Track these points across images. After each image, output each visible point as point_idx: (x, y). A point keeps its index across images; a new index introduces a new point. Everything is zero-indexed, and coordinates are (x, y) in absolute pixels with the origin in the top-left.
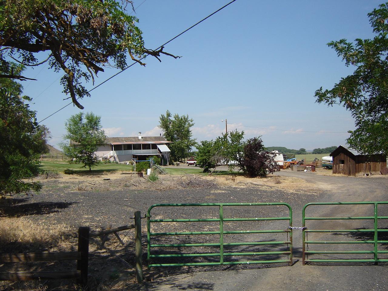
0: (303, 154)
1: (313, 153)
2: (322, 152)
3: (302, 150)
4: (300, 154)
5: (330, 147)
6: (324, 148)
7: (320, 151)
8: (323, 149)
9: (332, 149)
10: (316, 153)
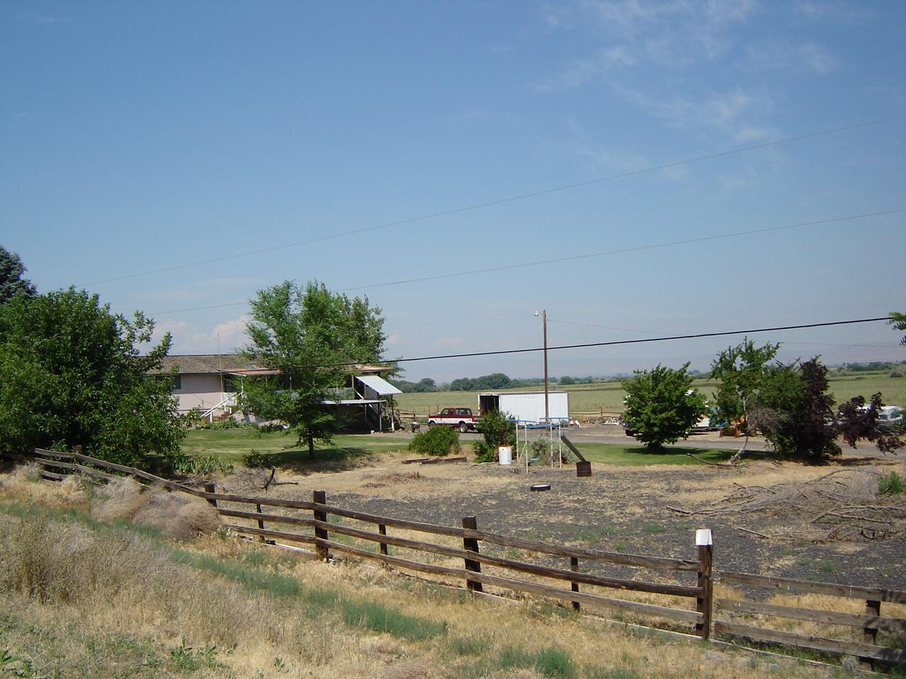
0: (429, 391)
1: (452, 389)
2: (472, 386)
3: (426, 383)
4: (422, 391)
5: (489, 376)
6: (477, 377)
7: (468, 384)
8: (474, 380)
9: (495, 380)
10: (458, 390)
